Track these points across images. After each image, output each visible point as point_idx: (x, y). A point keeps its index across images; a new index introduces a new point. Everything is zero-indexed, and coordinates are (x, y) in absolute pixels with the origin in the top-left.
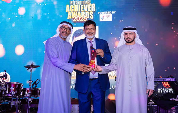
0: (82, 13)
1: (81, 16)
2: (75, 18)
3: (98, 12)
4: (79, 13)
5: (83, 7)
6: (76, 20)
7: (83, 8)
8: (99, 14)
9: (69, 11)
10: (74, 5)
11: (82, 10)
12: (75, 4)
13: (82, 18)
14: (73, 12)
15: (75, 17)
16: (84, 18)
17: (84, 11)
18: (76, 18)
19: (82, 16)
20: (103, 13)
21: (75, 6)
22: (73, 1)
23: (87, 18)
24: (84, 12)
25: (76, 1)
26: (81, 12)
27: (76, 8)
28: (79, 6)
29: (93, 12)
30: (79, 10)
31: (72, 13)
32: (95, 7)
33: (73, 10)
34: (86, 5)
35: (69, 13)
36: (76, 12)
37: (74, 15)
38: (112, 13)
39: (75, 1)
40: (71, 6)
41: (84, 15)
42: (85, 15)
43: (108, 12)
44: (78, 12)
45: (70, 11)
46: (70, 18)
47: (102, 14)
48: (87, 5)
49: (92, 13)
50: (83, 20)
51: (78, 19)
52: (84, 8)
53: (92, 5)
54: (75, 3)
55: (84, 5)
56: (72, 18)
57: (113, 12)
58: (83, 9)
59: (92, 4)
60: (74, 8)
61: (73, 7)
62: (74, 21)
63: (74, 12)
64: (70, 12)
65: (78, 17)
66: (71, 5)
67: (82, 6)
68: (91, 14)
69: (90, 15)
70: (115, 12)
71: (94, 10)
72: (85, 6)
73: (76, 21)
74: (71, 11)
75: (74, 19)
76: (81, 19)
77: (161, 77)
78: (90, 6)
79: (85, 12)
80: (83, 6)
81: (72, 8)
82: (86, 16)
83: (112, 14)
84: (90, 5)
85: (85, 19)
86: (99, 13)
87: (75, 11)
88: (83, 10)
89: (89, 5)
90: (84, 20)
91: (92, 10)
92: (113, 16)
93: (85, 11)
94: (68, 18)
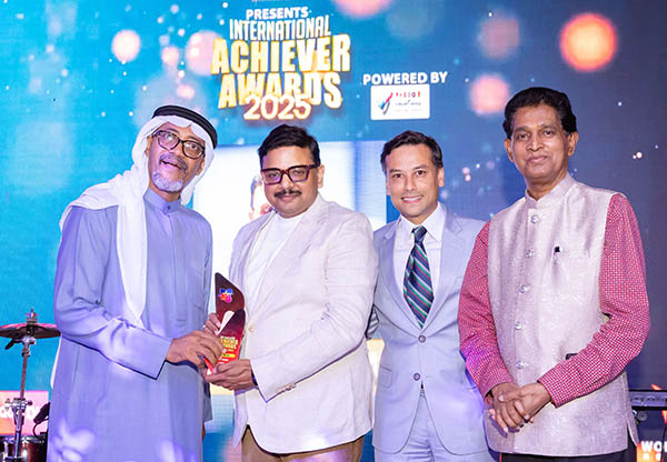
0: (288, 77)
1: (283, 93)
2: (252, 104)
3: (365, 76)
4: (274, 79)
5: (292, 49)
6: (258, 111)
7: (292, 55)
8: (370, 84)
9: (225, 69)
10: (249, 43)
11: (287, 66)
12: (253, 38)
13: (286, 103)
14: (246, 73)
15: (253, 97)
16: (298, 105)
17: (297, 69)
18: (261, 102)
19: (287, 96)
20: (387, 78)
21: (255, 45)
22: (246, 23)
23: (312, 106)
24: (297, 77)
25: (260, 23)
26: (282, 74)
27: (259, 55)
28: (275, 46)
29: (341, 73)
30: (275, 67)
31: (241, 78)
32: (349, 51)
33: (245, 63)
34: (305, 39)
35: (228, 81)
36: (261, 77)
37: (251, 91)
38: (428, 81)
39: (253, 23)
40: (235, 46)
41: (298, 91)
42: (302, 88)
43: (413, 74)
44: (267, 74)
45: (231, 71)
46: (233, 103)
47: (382, 84)
48: (311, 43)
49: (337, 80)
50: (291, 112)
51: (269, 109)
52: (296, 55)
53: (337, 39)
54: (253, 30)
55: (296, 39)
56: (240, 103)
57: (435, 77)
58: (292, 61)
59: (335, 37)
60: (248, 57)
61: (245, 52)
62: (249, 115)
63: (251, 77)
64: (232, 76)
65: (269, 96)
66: (234, 40)
67: (287, 45)
68: (328, 86)
69: (324, 91)
70: (444, 75)
71: (346, 68)
72: (301, 44)
73: (257, 117)
74: (235, 69)
75: (247, 107)
76: (281, 108)
77: (656, 388)
78: (327, 47)
79: (302, 74)
80: (292, 44)
81: (241, 57)
82: (304, 96)
83: (432, 86)
84: (327, 41)
85: (302, 110)
86: (366, 78)
87: (254, 68)
88: (292, 68)
89: (323, 42)
90: (296, 112)
91: (337, 67)
92: (437, 92)
93: (302, 69)
94: (222, 104)
